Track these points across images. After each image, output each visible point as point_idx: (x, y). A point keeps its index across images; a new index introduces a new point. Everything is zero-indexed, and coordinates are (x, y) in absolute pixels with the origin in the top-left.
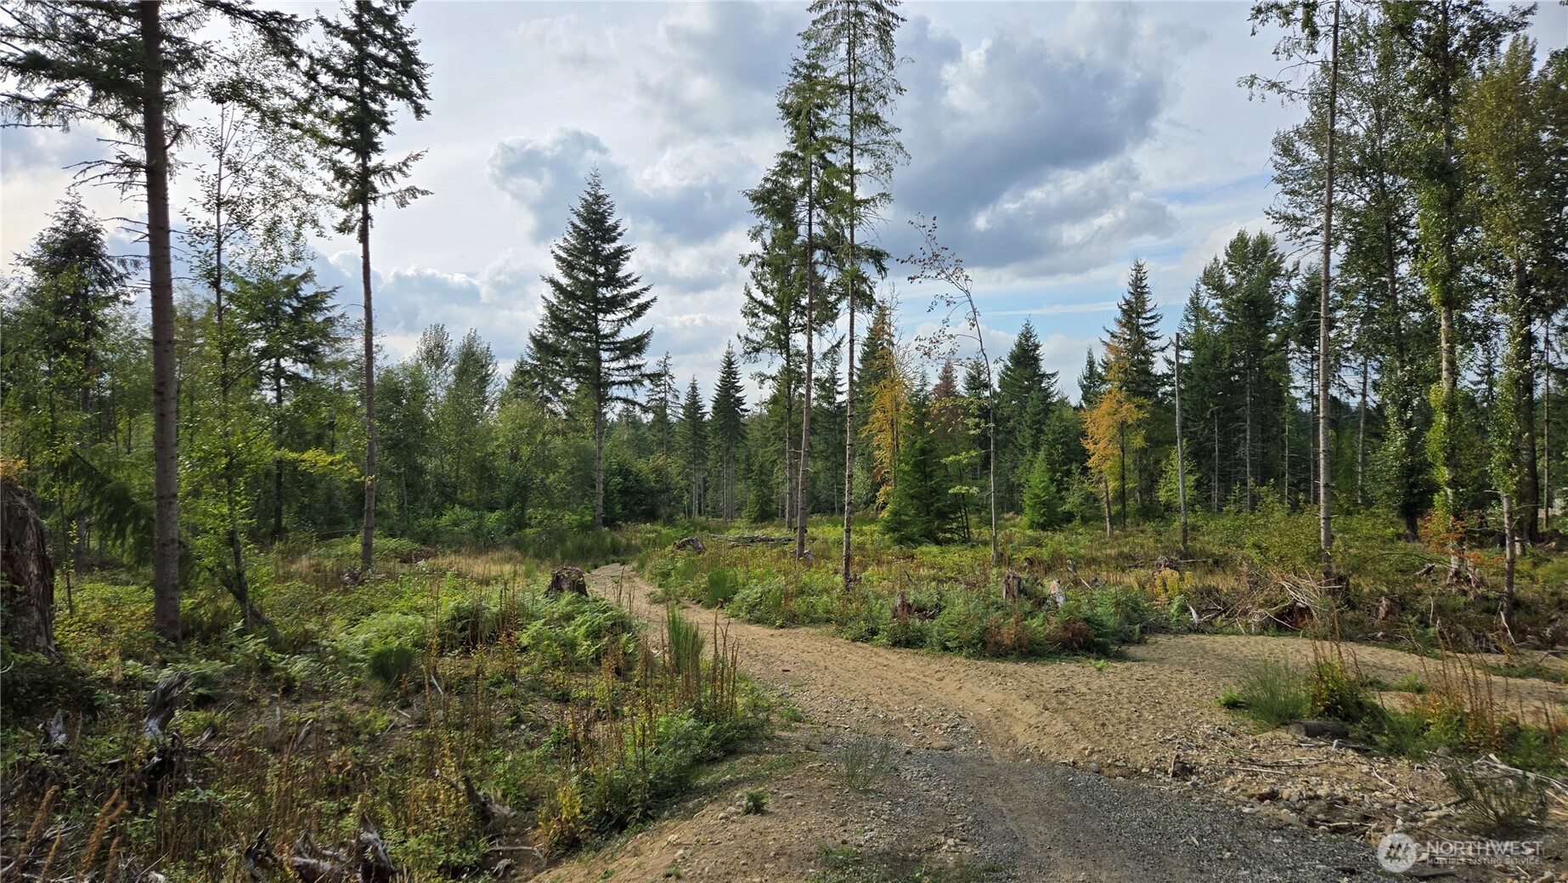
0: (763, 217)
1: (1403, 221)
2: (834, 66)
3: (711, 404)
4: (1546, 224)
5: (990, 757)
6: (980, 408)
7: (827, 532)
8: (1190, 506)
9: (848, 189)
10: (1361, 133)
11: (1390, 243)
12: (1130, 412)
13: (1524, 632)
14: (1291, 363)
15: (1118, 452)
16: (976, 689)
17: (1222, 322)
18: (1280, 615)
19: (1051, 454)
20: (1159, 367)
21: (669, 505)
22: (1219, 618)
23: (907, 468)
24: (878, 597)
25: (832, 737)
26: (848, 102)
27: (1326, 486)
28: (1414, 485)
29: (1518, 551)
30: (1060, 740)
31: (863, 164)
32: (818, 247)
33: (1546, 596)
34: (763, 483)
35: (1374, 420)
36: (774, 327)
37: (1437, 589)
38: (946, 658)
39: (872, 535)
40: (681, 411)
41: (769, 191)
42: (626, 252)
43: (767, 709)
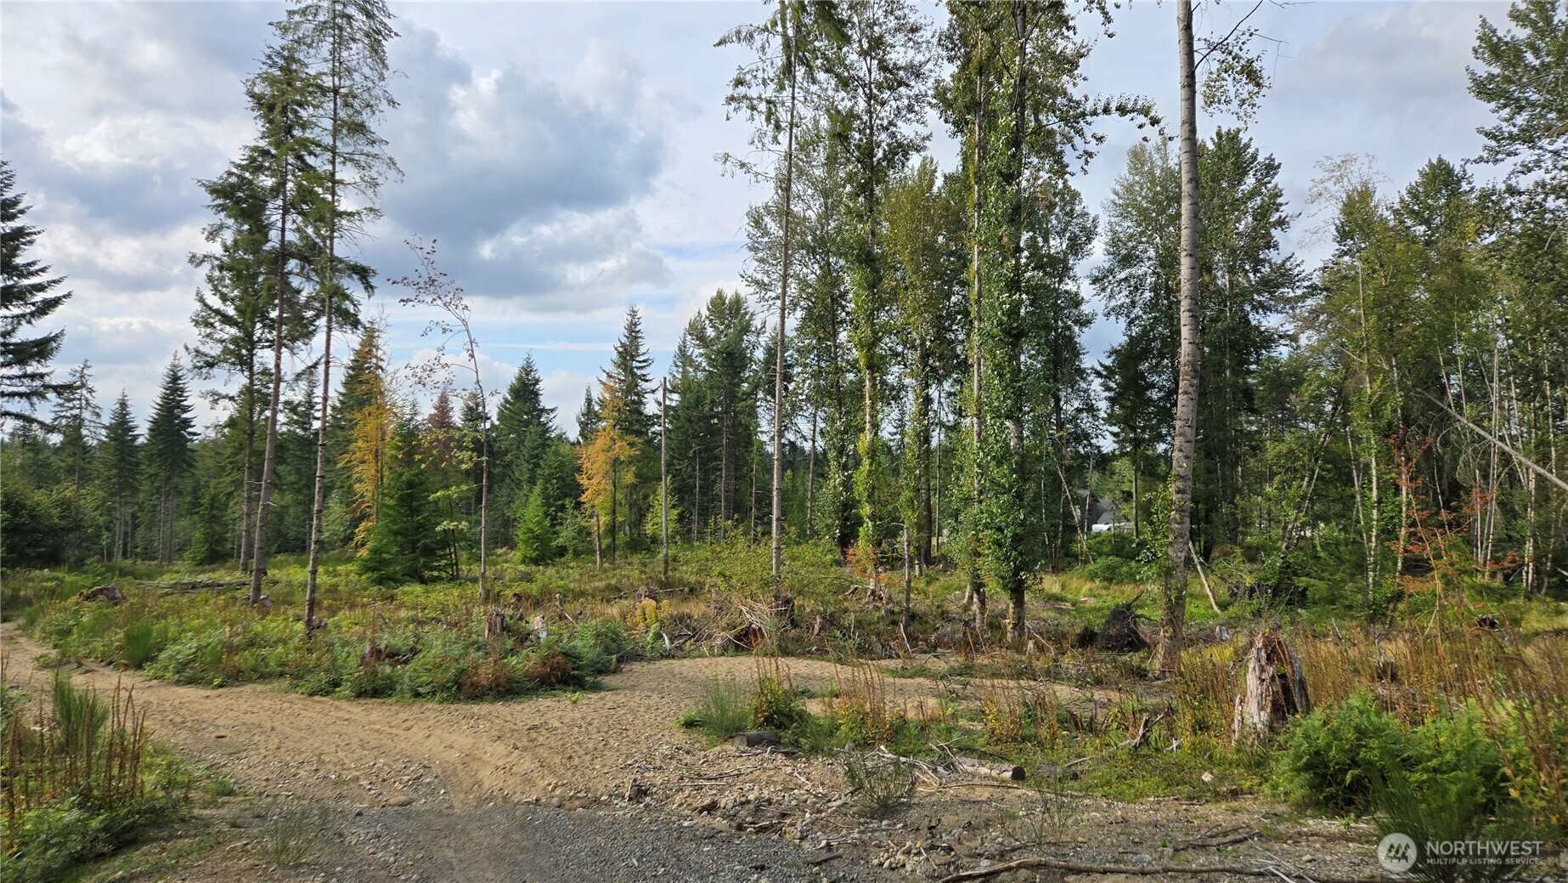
0: (223, 214)
1: (843, 295)
2: (316, 64)
3: (148, 425)
4: (939, 309)
5: (451, 807)
6: (476, 441)
7: (292, 573)
8: (671, 538)
9: (329, 197)
10: (814, 217)
11: (835, 316)
12: (623, 450)
13: (917, 639)
14: (759, 410)
15: (610, 487)
16: (446, 736)
17: (704, 370)
18: (738, 638)
19: (547, 489)
20: (651, 408)
21: (79, 546)
22: (688, 643)
23: (392, 502)
24: (345, 644)
25: (268, 808)
26: (332, 105)
27: (778, 519)
28: (846, 519)
29: (917, 573)
30: (528, 780)
31: (345, 173)
32: (292, 256)
33: (934, 608)
34: (213, 519)
35: (820, 460)
36: (234, 340)
37: (857, 607)
38: (416, 708)
39: (347, 575)
40: (104, 432)
41: (232, 186)
42: (29, 234)
43: (188, 786)
